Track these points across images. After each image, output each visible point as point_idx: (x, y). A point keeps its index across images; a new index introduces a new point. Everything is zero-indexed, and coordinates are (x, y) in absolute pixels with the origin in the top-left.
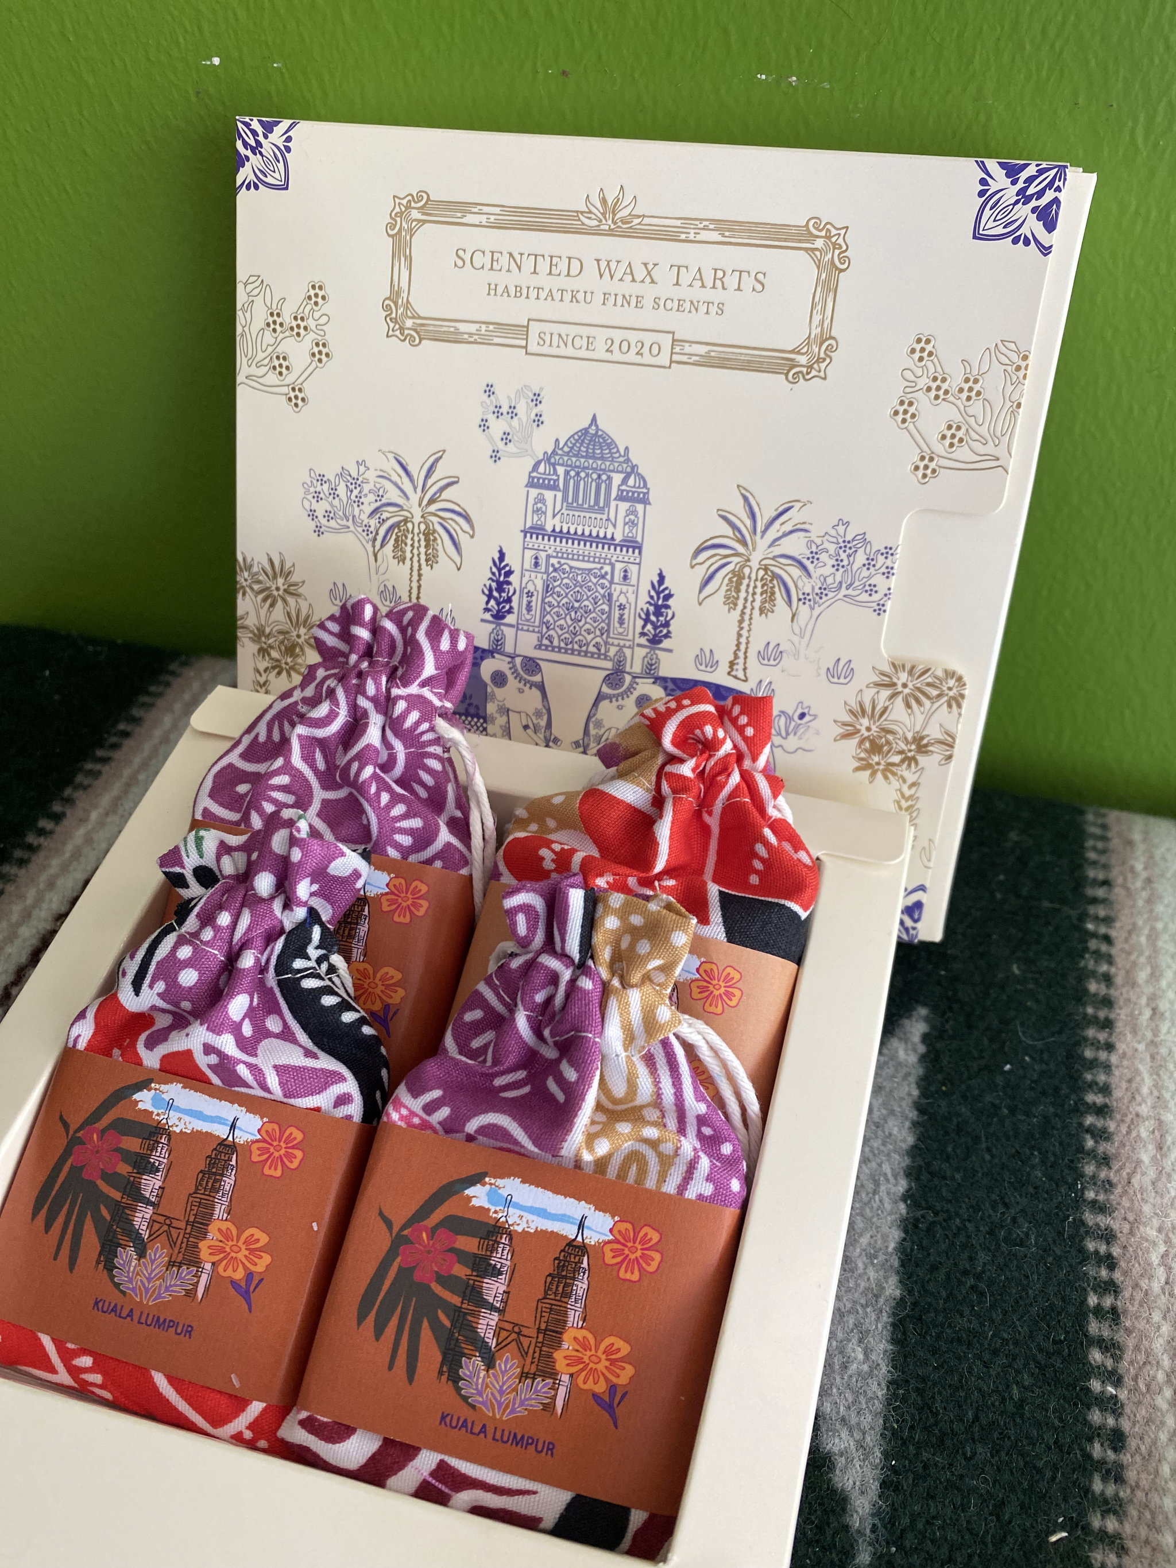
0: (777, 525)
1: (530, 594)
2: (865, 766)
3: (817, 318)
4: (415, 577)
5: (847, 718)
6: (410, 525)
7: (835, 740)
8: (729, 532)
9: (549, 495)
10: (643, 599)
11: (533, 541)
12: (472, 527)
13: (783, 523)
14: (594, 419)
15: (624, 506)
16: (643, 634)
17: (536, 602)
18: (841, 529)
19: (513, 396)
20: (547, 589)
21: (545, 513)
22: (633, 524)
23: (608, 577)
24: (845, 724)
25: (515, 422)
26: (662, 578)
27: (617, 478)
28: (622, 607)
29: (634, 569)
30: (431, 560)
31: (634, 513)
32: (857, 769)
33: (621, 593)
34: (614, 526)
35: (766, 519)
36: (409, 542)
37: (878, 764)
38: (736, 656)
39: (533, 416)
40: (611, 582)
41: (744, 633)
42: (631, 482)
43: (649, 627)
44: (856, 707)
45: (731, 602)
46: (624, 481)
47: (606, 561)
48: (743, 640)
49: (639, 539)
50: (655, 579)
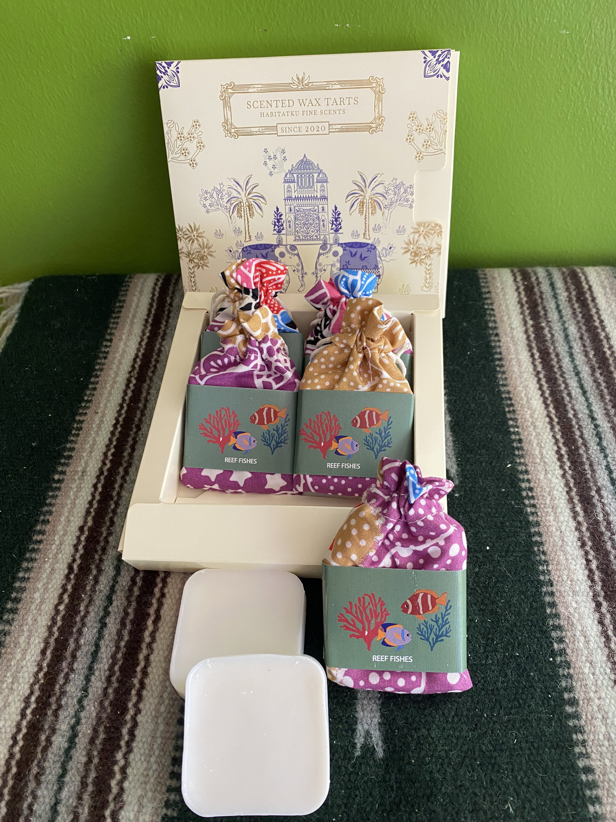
0: (373, 183)
1: (289, 222)
2: (413, 261)
3: (377, 111)
4: (246, 223)
5: (405, 246)
7: (403, 254)
9: (292, 185)
10: (330, 216)
11: (288, 202)
12: (265, 201)
13: (375, 182)
14: (305, 156)
15: (319, 185)
16: (332, 229)
17: (292, 224)
18: (394, 181)
19: (274, 152)
20: (295, 218)
21: (291, 191)
22: (323, 190)
23: (317, 211)
25: (276, 161)
26: (336, 208)
27: (316, 175)
28: (323, 221)
29: (326, 206)
30: (252, 215)
31: (323, 186)
32: (411, 263)
33: (322, 215)
34: (317, 192)
35: (369, 181)
36: (243, 210)
37: (418, 260)
38: (365, 231)
39: (283, 158)
41: (367, 222)
42: (321, 176)
43: (334, 226)
44: (408, 242)
45: (361, 212)
46: (318, 176)
47: (314, 205)
48: (367, 225)
49: (326, 195)
50: (334, 209)
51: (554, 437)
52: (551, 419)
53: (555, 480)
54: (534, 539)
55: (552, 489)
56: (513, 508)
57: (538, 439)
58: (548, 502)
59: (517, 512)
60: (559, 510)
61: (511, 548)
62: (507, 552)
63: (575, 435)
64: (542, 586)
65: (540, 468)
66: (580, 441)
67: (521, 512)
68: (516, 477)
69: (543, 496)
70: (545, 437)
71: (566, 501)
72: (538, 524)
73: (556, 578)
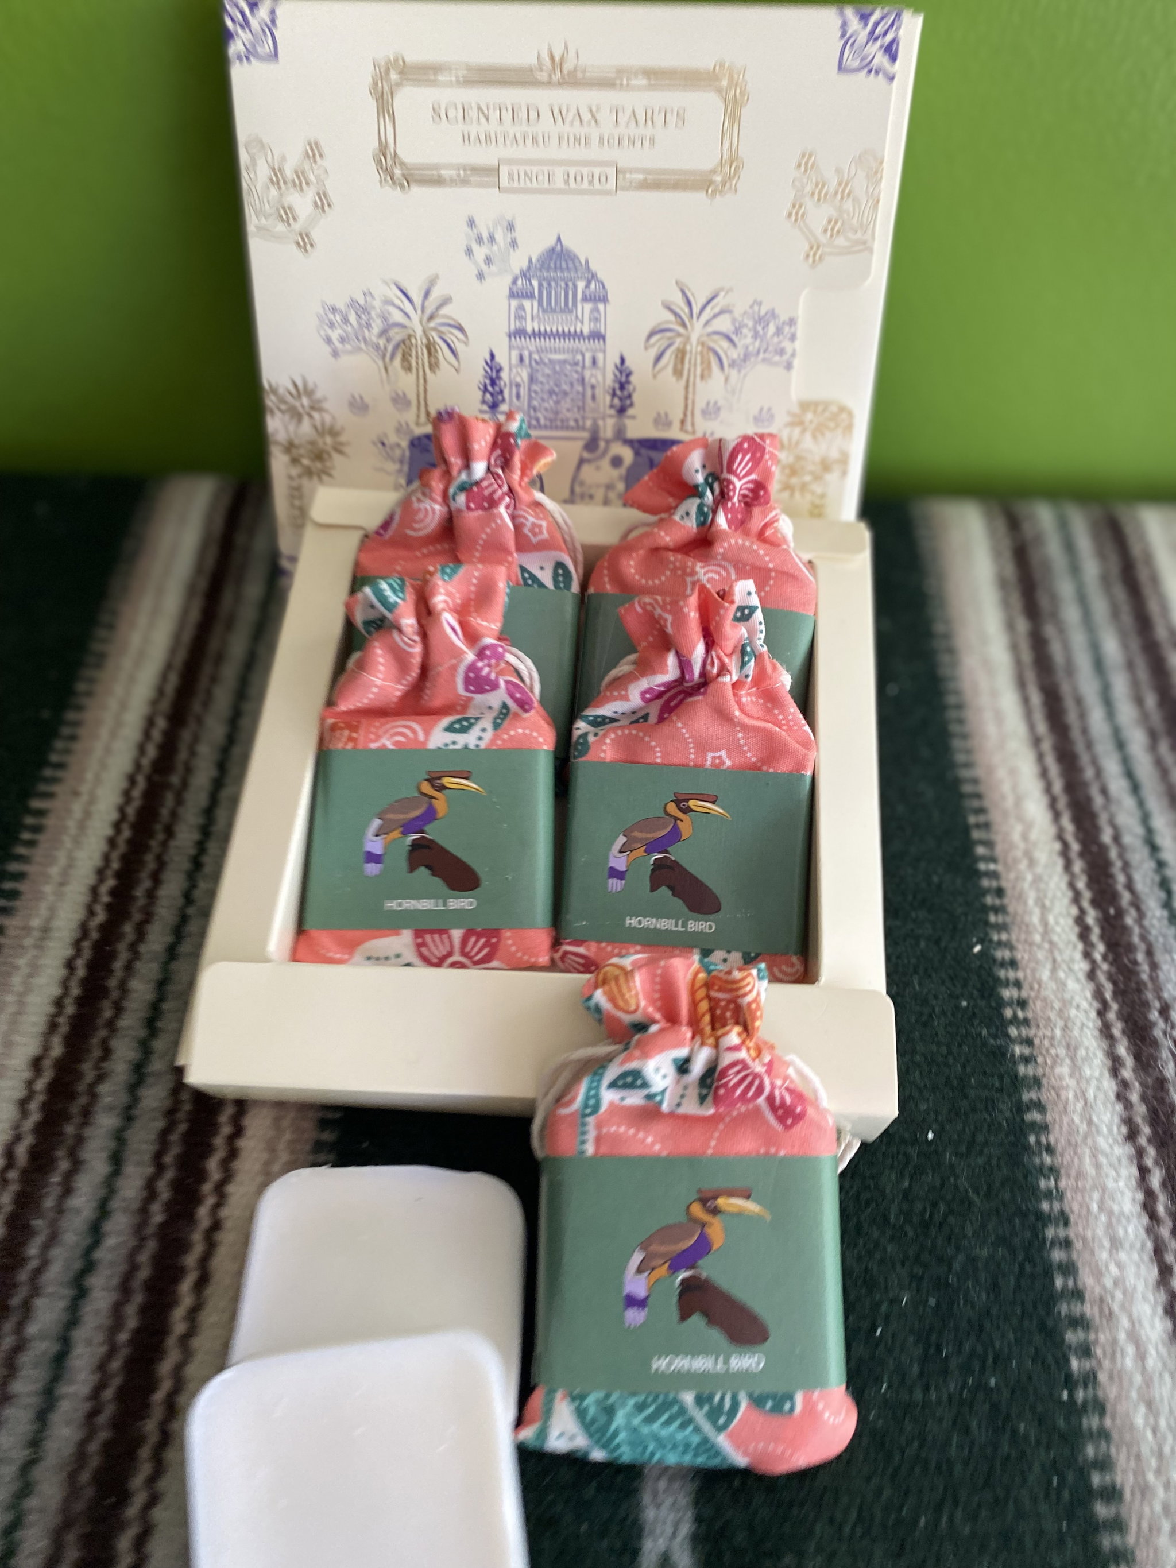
0: (708, 309)
1: (518, 385)
3: (726, 145)
4: (422, 381)
6: (413, 341)
8: (672, 318)
9: (527, 304)
10: (610, 378)
11: (517, 342)
12: (466, 336)
13: (712, 309)
14: (559, 239)
15: (588, 307)
16: (612, 406)
17: (524, 392)
18: (756, 308)
19: (491, 226)
20: (532, 379)
21: (525, 320)
22: (597, 320)
23: (581, 363)
25: (495, 248)
26: (623, 360)
27: (581, 285)
28: (593, 387)
29: (600, 356)
30: (434, 366)
31: (598, 311)
33: (592, 375)
34: (582, 323)
35: (700, 306)
36: (414, 353)
38: (685, 415)
39: (509, 240)
40: (584, 367)
41: (690, 396)
42: (593, 286)
43: (616, 401)
45: (678, 373)
46: (587, 286)
47: (577, 351)
48: (690, 402)
49: (603, 331)
50: (618, 362)
51: (1072, 885)
52: (1066, 846)
53: (1072, 985)
55: (1066, 1003)
56: (984, 1044)
57: (1038, 890)
58: (1058, 1032)
59: (994, 1053)
60: (1082, 1052)
61: (980, 1138)
62: (971, 1144)
63: (1115, 881)
64: (1045, 1226)
65: (1040, 955)
66: (1126, 897)
67: (1001, 1054)
68: (990, 974)
69: (1049, 1019)
70: (1052, 885)
71: (1097, 1033)
72: (1037, 1082)
73: (1075, 1207)
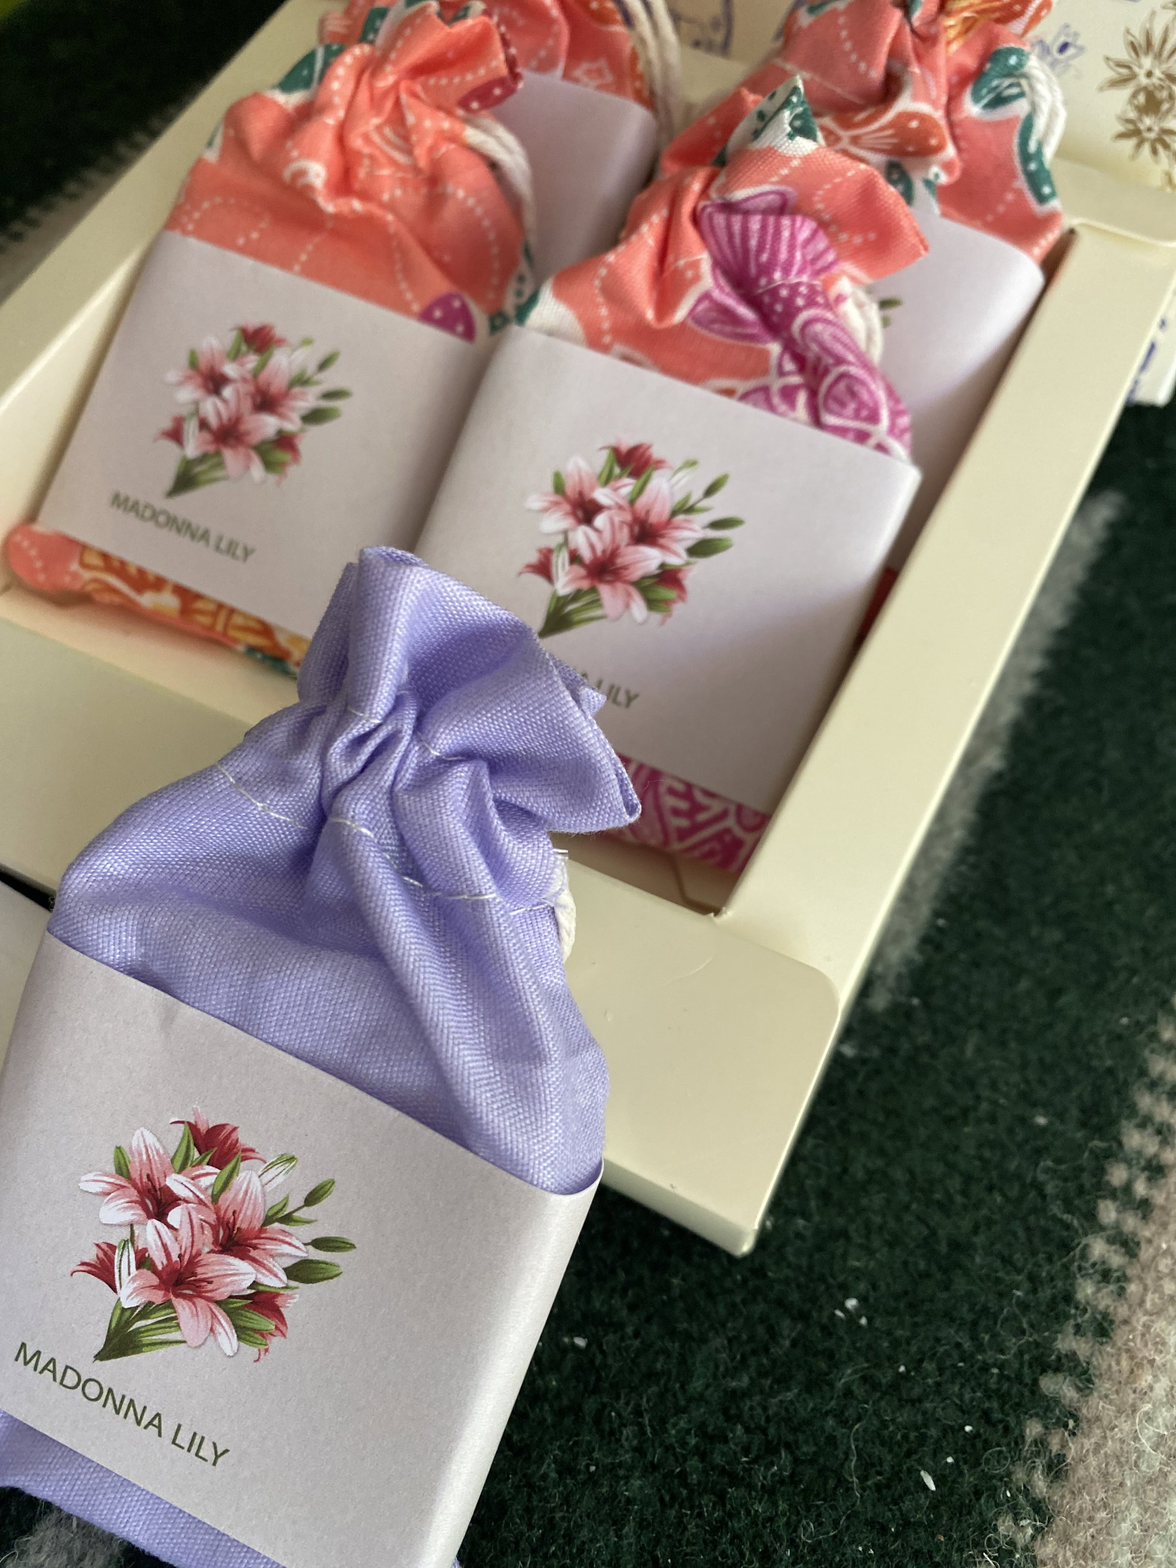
2: (1133, 132)
5: (1123, 54)
7: (1101, 89)
24: (1120, 65)
32: (1122, 136)
37: (1149, 129)
44: (1140, 39)
54: (1049, 1384)
